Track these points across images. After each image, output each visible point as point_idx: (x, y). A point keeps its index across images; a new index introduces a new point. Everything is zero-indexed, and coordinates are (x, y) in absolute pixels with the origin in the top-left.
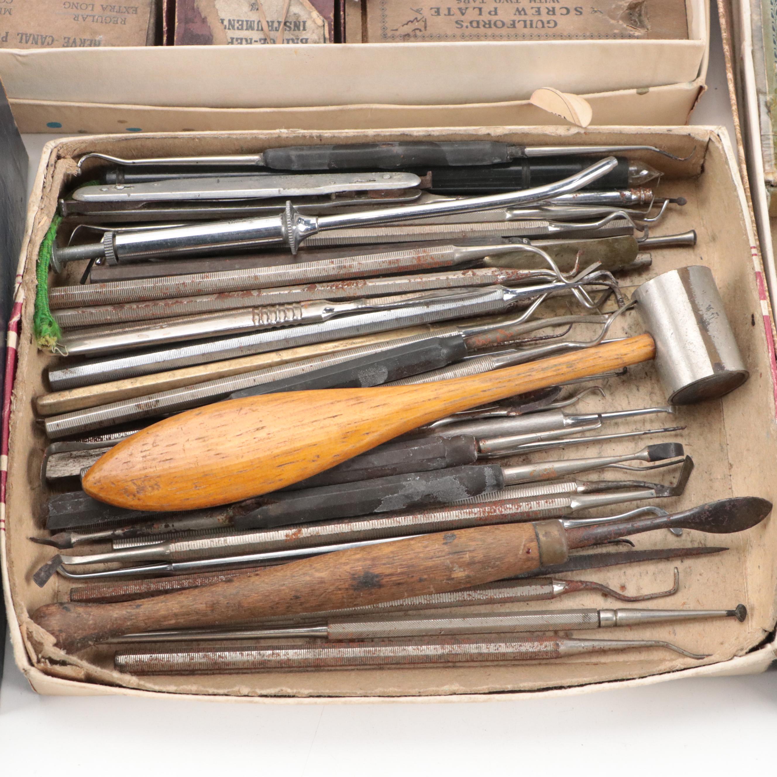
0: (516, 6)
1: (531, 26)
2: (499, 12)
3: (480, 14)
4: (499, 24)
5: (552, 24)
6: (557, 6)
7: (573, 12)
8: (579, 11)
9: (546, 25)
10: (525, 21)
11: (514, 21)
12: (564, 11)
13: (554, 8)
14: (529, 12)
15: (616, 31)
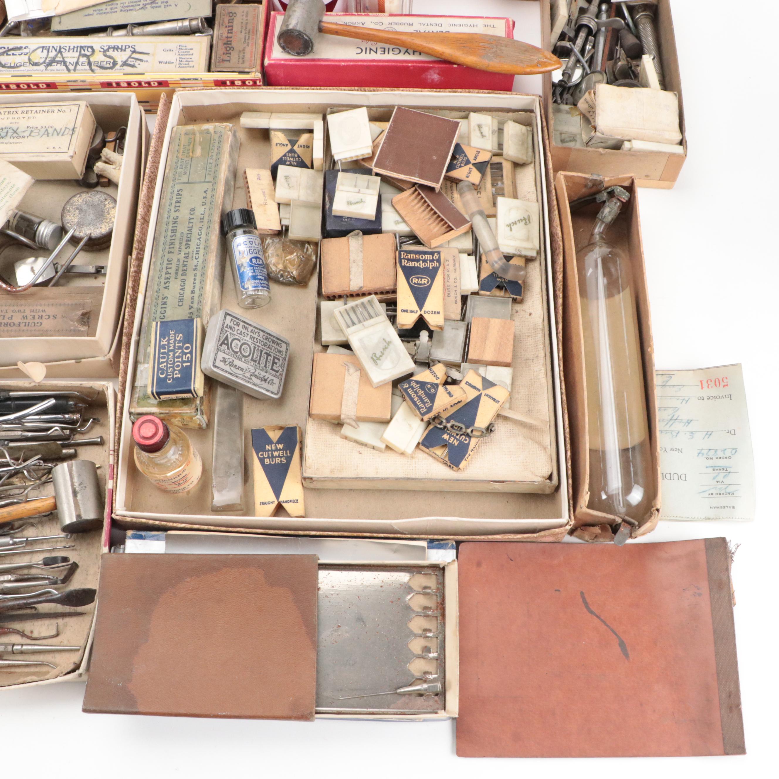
0: (23, 314)
1: (28, 326)
2: (13, 317)
3: (4, 319)
4: (12, 324)
5: (39, 324)
6: (44, 314)
7: (52, 317)
8: (55, 317)
9: (36, 325)
10: (25, 323)
11: (20, 323)
12: (47, 317)
13: (42, 316)
14: (29, 317)
15: (72, 328)
